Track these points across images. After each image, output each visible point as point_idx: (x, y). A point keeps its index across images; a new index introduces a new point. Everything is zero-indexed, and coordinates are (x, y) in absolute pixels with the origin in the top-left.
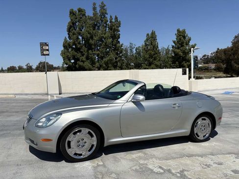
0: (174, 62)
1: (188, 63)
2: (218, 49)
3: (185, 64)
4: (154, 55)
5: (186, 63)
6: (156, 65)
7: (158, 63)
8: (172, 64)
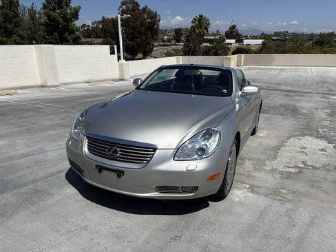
0: (50, 33)
1: (72, 35)
2: (104, 18)
3: (69, 38)
4: (14, 17)
5: (69, 35)
6: (20, 36)
7: (24, 33)
8: (48, 35)
